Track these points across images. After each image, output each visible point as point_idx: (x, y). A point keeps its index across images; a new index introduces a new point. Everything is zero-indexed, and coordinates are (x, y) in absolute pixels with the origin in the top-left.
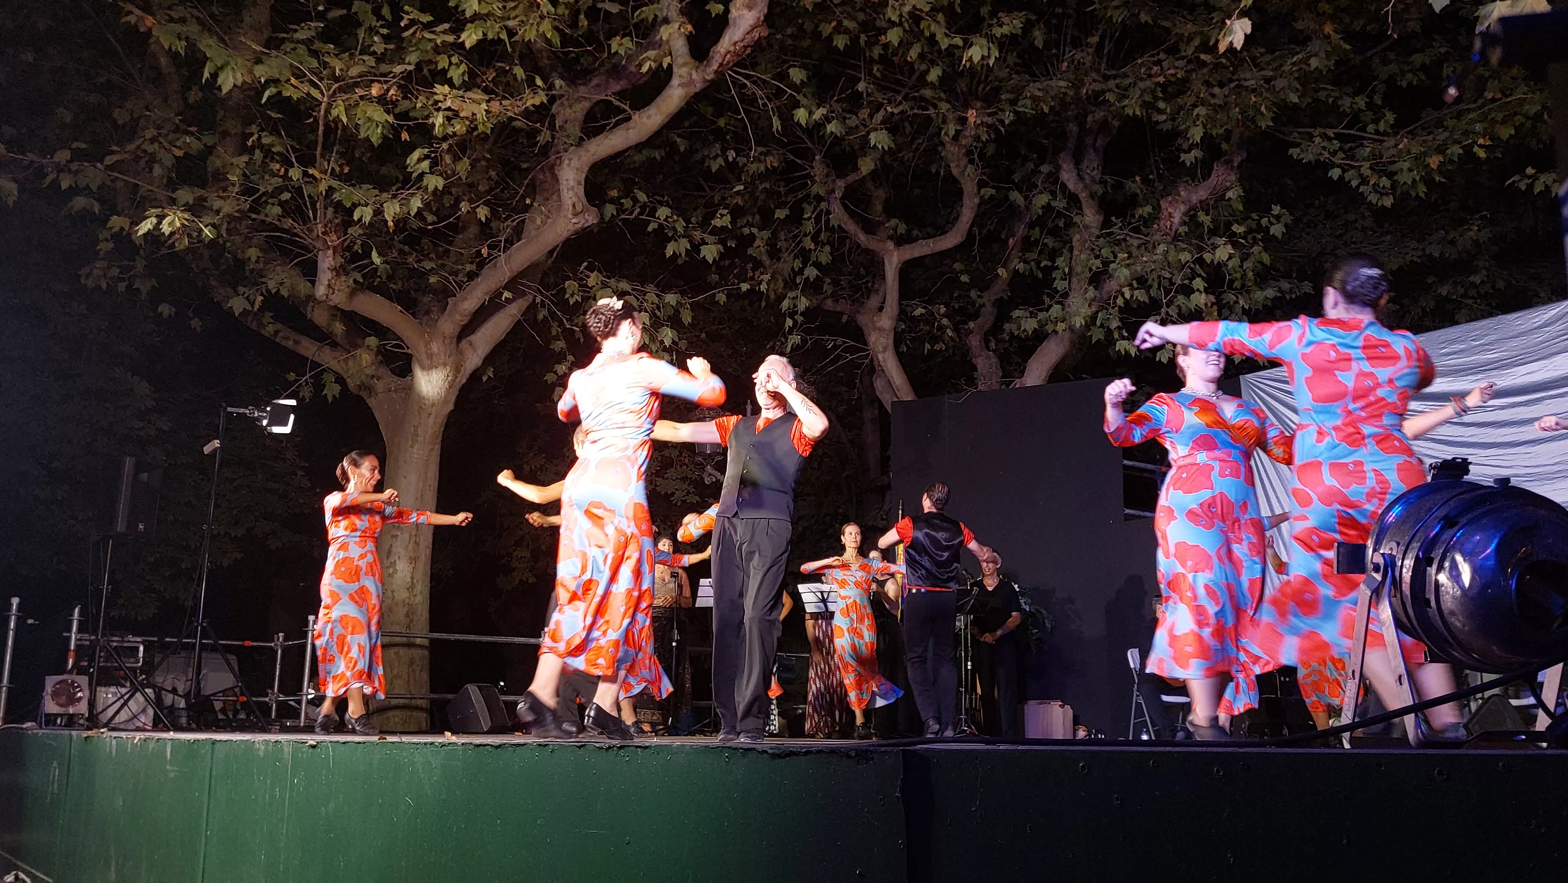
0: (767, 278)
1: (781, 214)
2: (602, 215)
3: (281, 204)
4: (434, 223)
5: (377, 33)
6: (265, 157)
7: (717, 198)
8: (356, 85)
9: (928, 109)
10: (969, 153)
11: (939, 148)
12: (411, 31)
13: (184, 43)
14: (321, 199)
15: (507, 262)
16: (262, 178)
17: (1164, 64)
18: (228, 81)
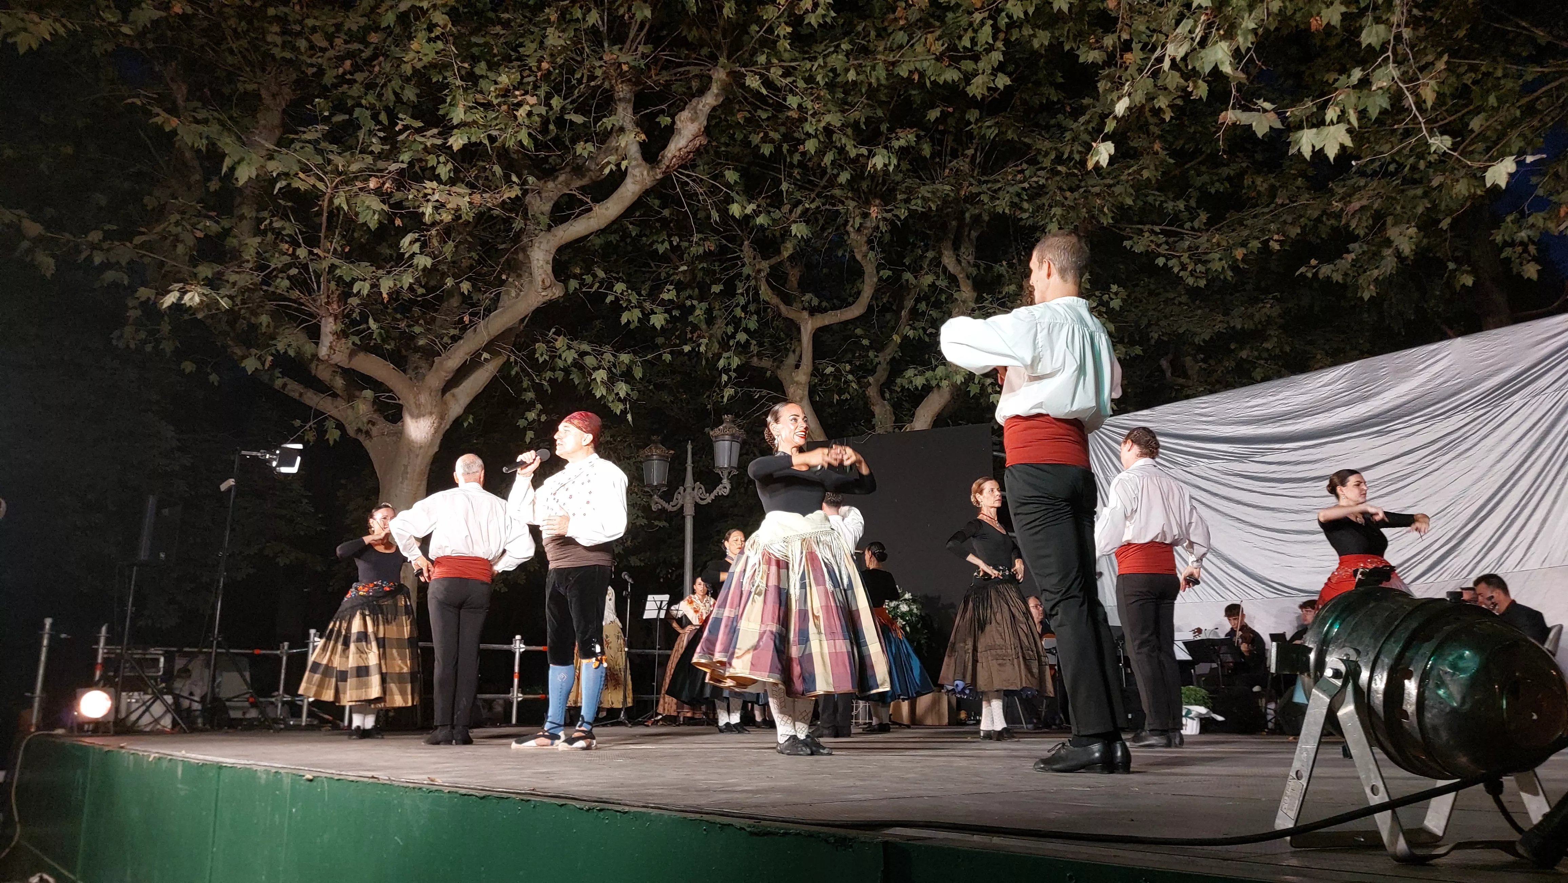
0: (704, 341)
1: (716, 289)
2: (567, 288)
3: (289, 278)
4: (423, 295)
5: (375, 135)
6: (276, 239)
7: (663, 275)
8: (356, 178)
9: (836, 205)
10: (870, 242)
11: (846, 238)
12: (405, 134)
13: (205, 142)
14: (325, 274)
15: (486, 327)
16: (273, 256)
17: (1027, 173)
18: (244, 174)
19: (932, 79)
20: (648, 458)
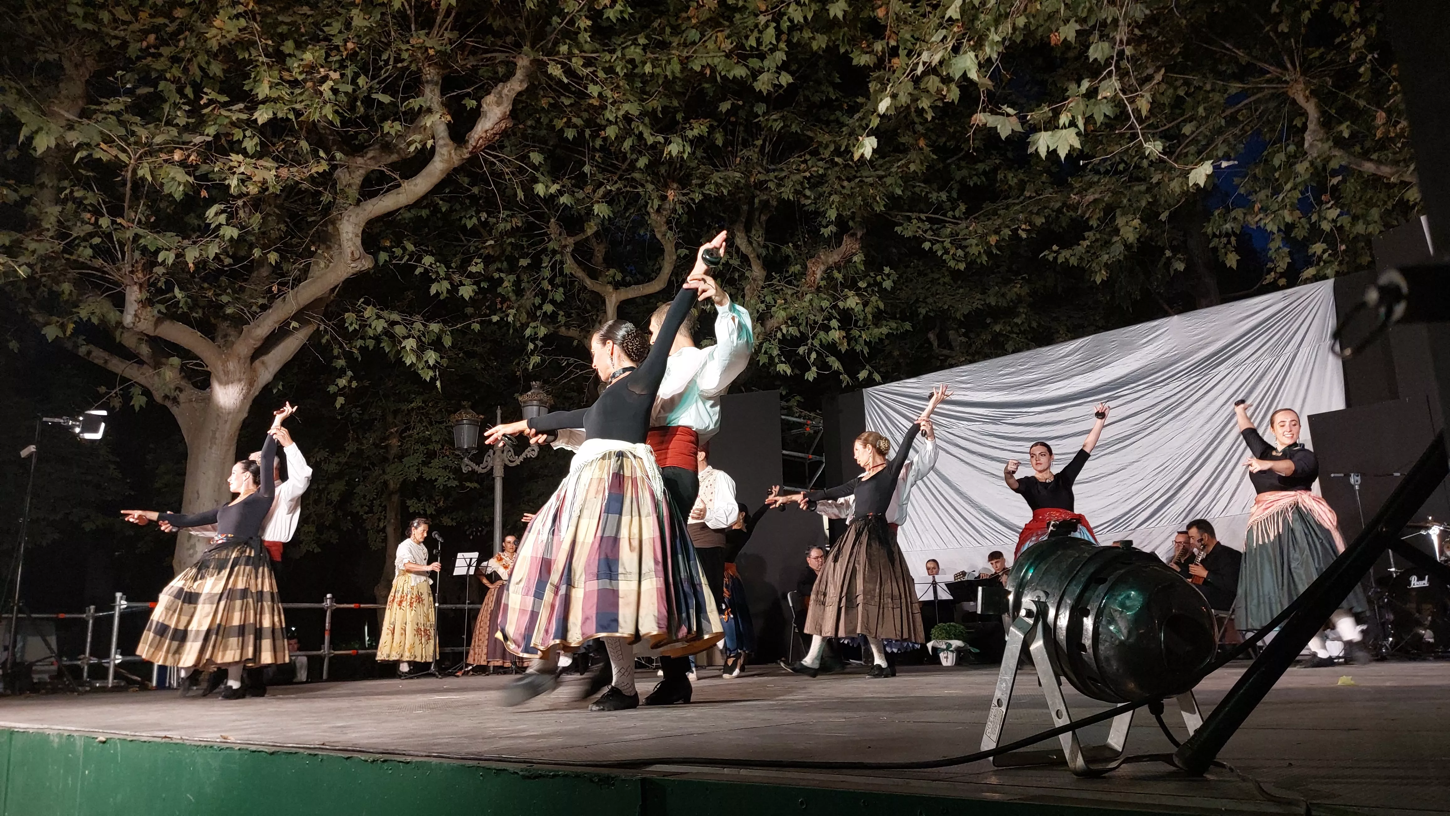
0: (512, 311)
1: (524, 262)
2: (376, 261)
3: (91, 246)
4: (230, 265)
5: (180, 108)
6: (79, 207)
7: (472, 249)
8: (161, 150)
9: (636, 188)
10: (668, 222)
11: (647, 218)
12: (210, 108)
14: (129, 243)
15: (295, 297)
16: (76, 225)
17: (809, 163)
18: (43, 143)
19: (723, 73)
20: (459, 423)
